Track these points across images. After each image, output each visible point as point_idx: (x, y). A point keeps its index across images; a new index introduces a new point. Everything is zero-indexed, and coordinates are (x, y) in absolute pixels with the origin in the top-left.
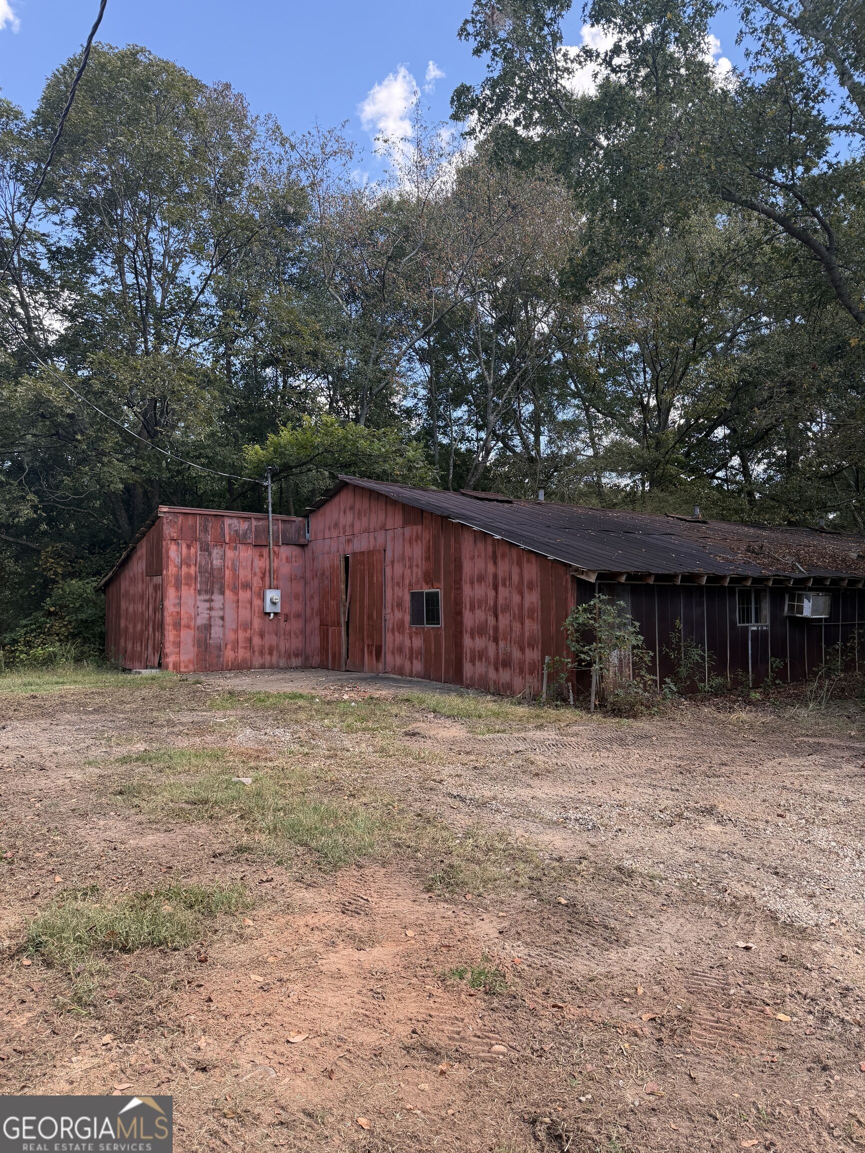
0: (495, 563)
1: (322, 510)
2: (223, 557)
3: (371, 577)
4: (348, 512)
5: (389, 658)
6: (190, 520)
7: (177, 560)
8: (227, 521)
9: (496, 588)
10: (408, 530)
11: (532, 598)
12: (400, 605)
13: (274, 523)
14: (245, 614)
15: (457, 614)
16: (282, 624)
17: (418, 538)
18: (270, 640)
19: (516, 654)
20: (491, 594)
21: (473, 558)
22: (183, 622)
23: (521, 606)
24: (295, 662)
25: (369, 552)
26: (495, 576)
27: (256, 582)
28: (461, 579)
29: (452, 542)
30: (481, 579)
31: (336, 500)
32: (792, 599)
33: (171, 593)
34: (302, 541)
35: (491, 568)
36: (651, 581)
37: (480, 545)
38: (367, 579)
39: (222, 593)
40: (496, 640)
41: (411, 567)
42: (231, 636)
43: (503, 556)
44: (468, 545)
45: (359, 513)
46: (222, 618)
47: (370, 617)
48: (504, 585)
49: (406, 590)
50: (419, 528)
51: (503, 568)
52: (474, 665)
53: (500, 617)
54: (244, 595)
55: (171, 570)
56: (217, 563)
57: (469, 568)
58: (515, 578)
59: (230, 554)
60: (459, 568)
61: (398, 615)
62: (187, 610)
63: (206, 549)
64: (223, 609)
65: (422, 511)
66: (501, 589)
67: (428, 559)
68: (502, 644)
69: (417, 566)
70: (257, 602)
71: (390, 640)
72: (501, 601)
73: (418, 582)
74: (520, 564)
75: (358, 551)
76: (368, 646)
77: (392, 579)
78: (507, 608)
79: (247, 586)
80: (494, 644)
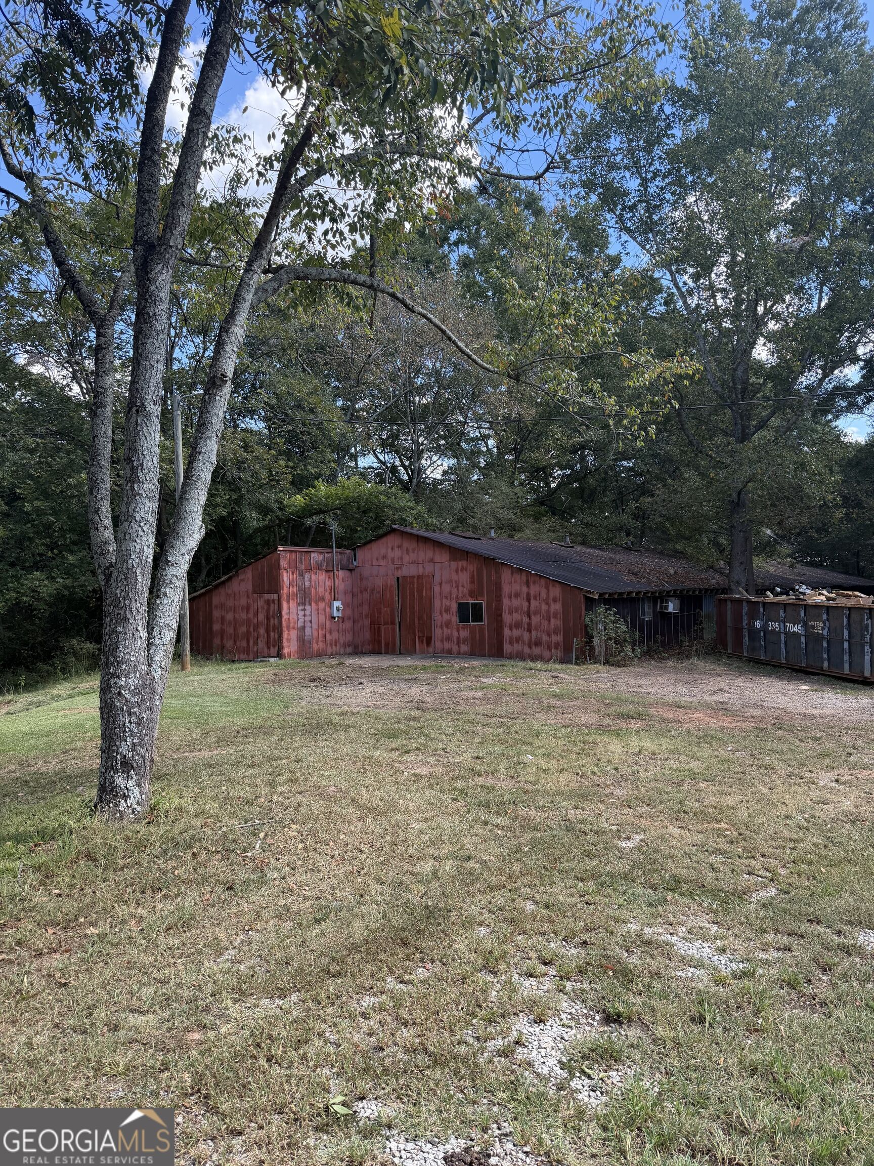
0: (528, 586)
1: (369, 546)
2: (310, 580)
3: (420, 592)
4: (396, 549)
5: (438, 644)
6: (293, 555)
7: (287, 583)
8: (313, 555)
9: (529, 600)
10: (454, 564)
11: (557, 607)
12: (448, 610)
13: (337, 555)
14: (322, 618)
15: (497, 616)
16: (341, 624)
17: (463, 569)
18: (335, 635)
19: (545, 638)
20: (525, 604)
21: (510, 583)
22: (292, 625)
23: (548, 611)
24: (349, 650)
25: (418, 577)
26: (528, 594)
27: (327, 596)
28: (501, 595)
29: (493, 573)
30: (517, 595)
31: (384, 540)
32: (662, 602)
33: (285, 606)
34: (351, 567)
35: (525, 589)
36: (607, 596)
37: (517, 576)
38: (416, 594)
39: (310, 604)
40: (529, 631)
41: (457, 587)
42: (315, 634)
43: (534, 582)
44: (506, 575)
45: (407, 550)
46: (311, 622)
47: (420, 618)
48: (535, 599)
49: (454, 601)
50: (465, 563)
51: (534, 589)
52: (512, 645)
53: (533, 617)
54: (321, 605)
55: (285, 590)
56: (307, 584)
57: (506, 589)
58: (544, 595)
59: (313, 577)
60: (499, 588)
61: (446, 617)
62: (293, 616)
63: (302, 575)
64: (311, 615)
65: (467, 552)
66: (533, 601)
67: (472, 582)
68: (534, 633)
69: (463, 586)
70: (328, 610)
71: (438, 633)
72: (532, 608)
73: (464, 596)
74: (547, 588)
75: (408, 575)
76: (419, 637)
77: (441, 594)
78: (537, 612)
79: (323, 599)
80: (528, 634)
